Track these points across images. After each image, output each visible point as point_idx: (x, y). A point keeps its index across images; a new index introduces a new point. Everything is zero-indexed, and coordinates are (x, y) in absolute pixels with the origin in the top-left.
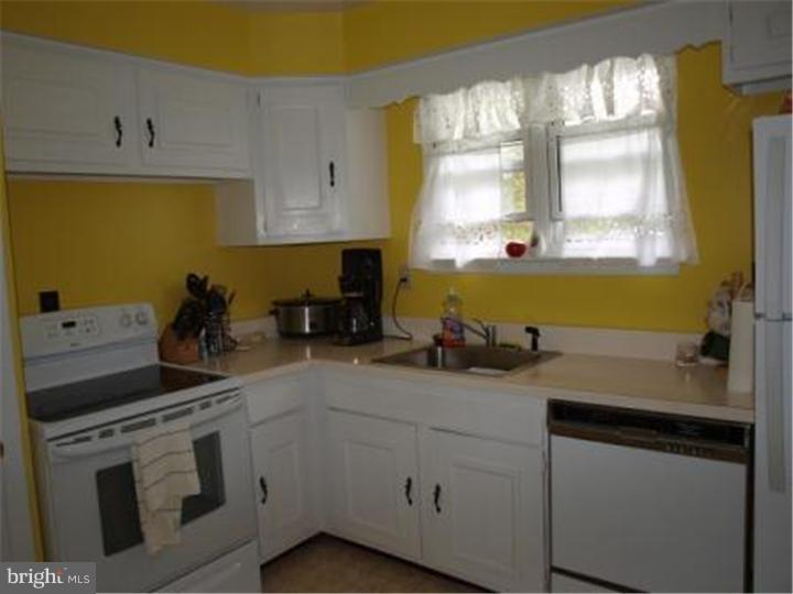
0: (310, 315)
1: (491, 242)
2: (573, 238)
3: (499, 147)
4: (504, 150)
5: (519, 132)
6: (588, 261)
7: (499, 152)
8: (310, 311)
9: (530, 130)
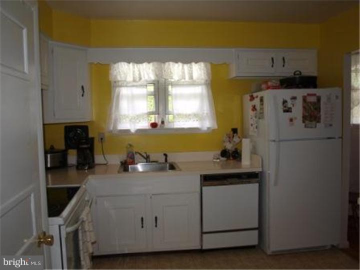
0: (51, 158)
1: (144, 122)
2: (177, 121)
3: (146, 86)
4: (148, 87)
5: (154, 81)
6: (183, 129)
7: (146, 88)
8: (50, 156)
9: (158, 82)
